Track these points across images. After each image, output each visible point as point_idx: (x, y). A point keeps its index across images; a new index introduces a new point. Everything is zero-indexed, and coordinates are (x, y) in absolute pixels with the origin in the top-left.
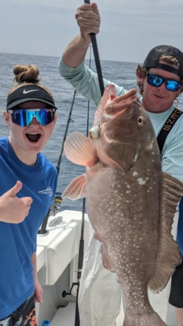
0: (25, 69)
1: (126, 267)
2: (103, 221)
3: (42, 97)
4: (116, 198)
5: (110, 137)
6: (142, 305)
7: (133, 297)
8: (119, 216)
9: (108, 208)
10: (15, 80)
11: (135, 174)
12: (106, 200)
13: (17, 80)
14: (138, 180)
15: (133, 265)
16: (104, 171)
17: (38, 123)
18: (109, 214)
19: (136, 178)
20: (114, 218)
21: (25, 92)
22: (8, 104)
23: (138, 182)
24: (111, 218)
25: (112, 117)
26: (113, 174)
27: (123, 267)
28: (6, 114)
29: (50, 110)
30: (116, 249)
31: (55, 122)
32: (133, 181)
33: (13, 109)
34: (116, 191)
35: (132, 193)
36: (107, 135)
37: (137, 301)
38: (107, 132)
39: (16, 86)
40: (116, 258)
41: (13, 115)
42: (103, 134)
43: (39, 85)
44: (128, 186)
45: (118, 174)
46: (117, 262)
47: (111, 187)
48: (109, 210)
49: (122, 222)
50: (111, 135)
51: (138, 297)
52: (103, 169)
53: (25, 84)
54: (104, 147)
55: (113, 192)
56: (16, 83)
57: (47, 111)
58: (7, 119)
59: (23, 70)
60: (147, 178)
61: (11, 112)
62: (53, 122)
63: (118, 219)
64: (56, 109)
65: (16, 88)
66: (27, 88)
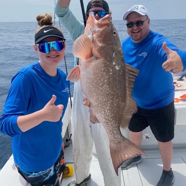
0: (43, 17)
1: (109, 117)
2: (96, 91)
3: (55, 33)
4: (105, 77)
5: (100, 41)
6: (120, 137)
7: (114, 133)
8: (106, 87)
9: (100, 83)
10: (38, 24)
11: (114, 63)
12: (99, 78)
13: (39, 25)
14: (116, 67)
15: (113, 116)
16: (96, 62)
17: (55, 50)
18: (100, 87)
19: (115, 66)
20: (103, 89)
21: (45, 32)
22: (36, 40)
23: (116, 68)
24: (101, 89)
25: (101, 29)
26: (102, 63)
27: (108, 117)
28: (35, 46)
29: (62, 41)
30: (104, 107)
31: (65, 48)
32: (113, 68)
33: (39, 43)
34: (105, 73)
35: (113, 74)
36: (98, 41)
37: (116, 135)
38: (98, 39)
39: (39, 28)
40: (103, 112)
41: (39, 47)
42: (96, 40)
43: (53, 26)
44: (111, 70)
45: (105, 63)
46: (104, 115)
47: (102, 71)
48: (100, 84)
49: (107, 91)
50: (101, 41)
51: (117, 133)
52: (96, 61)
53: (44, 26)
54: (96, 49)
55: (103, 74)
56: (39, 27)
57: (60, 42)
58: (36, 49)
59: (42, 18)
60: (120, 66)
61: (38, 45)
62: (64, 48)
63: (106, 89)
64: (65, 40)
65: (39, 30)
66: (46, 29)
